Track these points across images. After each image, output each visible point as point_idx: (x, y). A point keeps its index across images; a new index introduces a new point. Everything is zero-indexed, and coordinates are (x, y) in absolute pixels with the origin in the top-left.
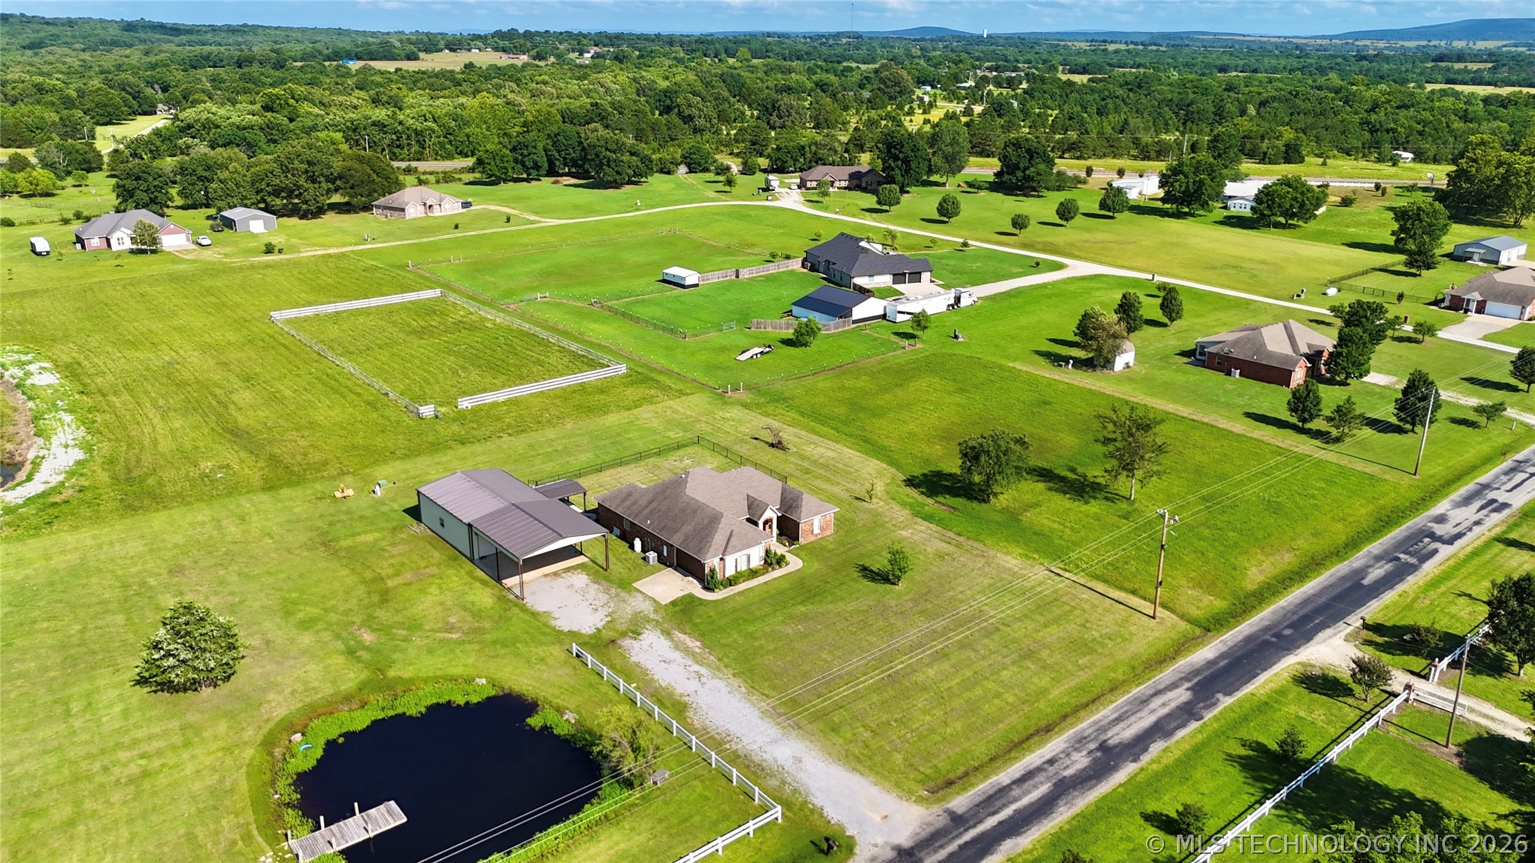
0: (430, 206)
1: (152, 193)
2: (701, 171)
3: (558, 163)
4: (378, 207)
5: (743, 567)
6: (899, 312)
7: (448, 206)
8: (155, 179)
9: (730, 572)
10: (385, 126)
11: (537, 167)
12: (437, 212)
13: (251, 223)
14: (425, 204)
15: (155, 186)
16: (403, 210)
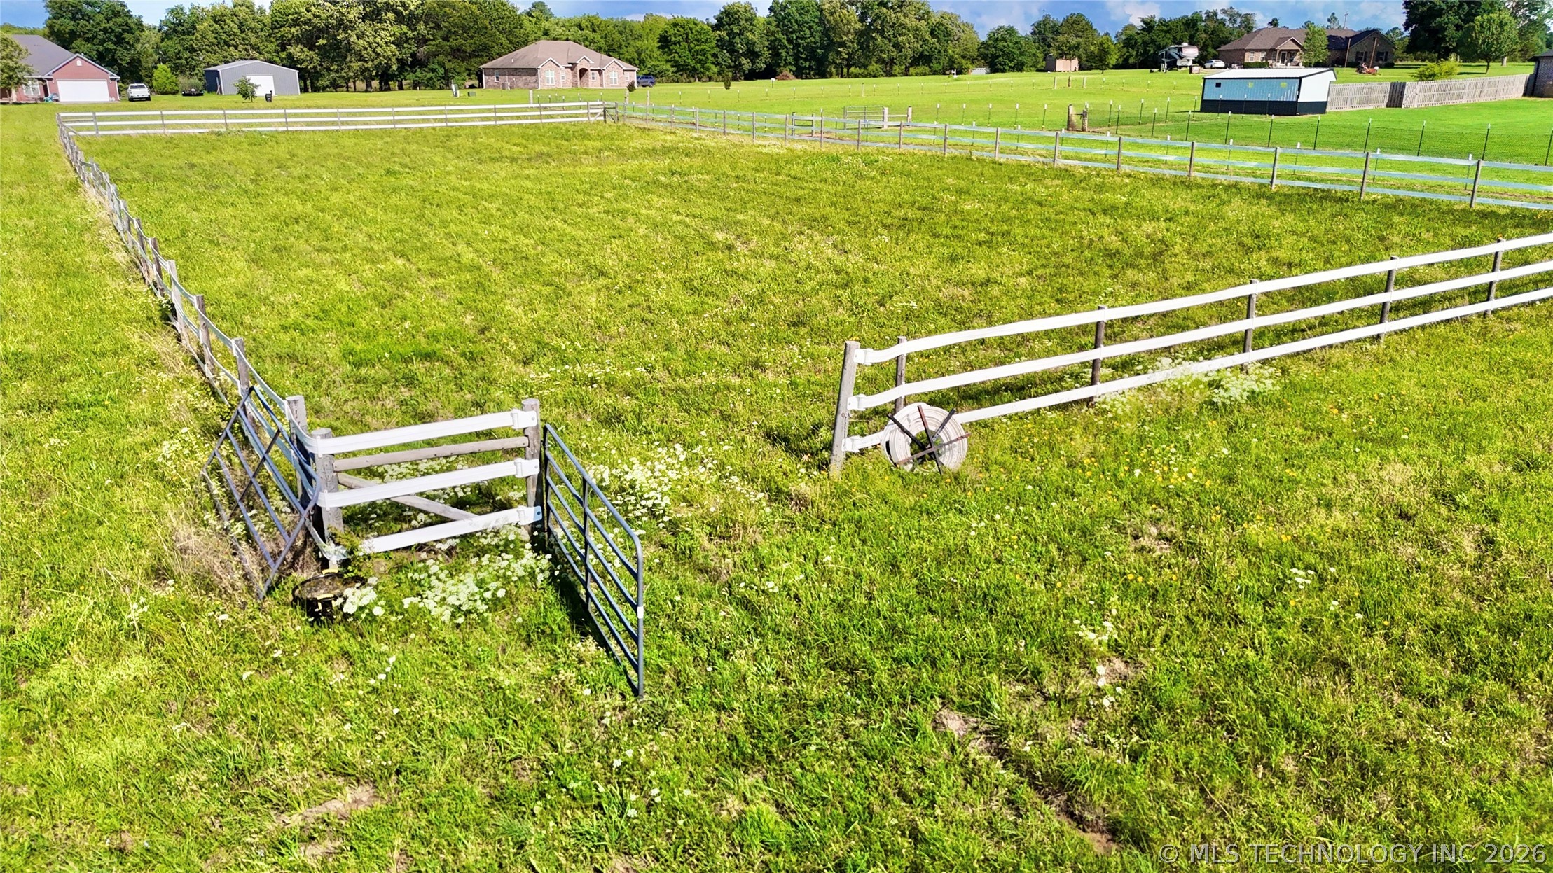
0: (583, 71)
1: (102, 42)
2: (1012, 69)
3: (784, 54)
4: (491, 72)
7: (613, 75)
8: (108, 19)
11: (752, 54)
12: (593, 80)
14: (573, 66)
15: (105, 30)
16: (533, 72)
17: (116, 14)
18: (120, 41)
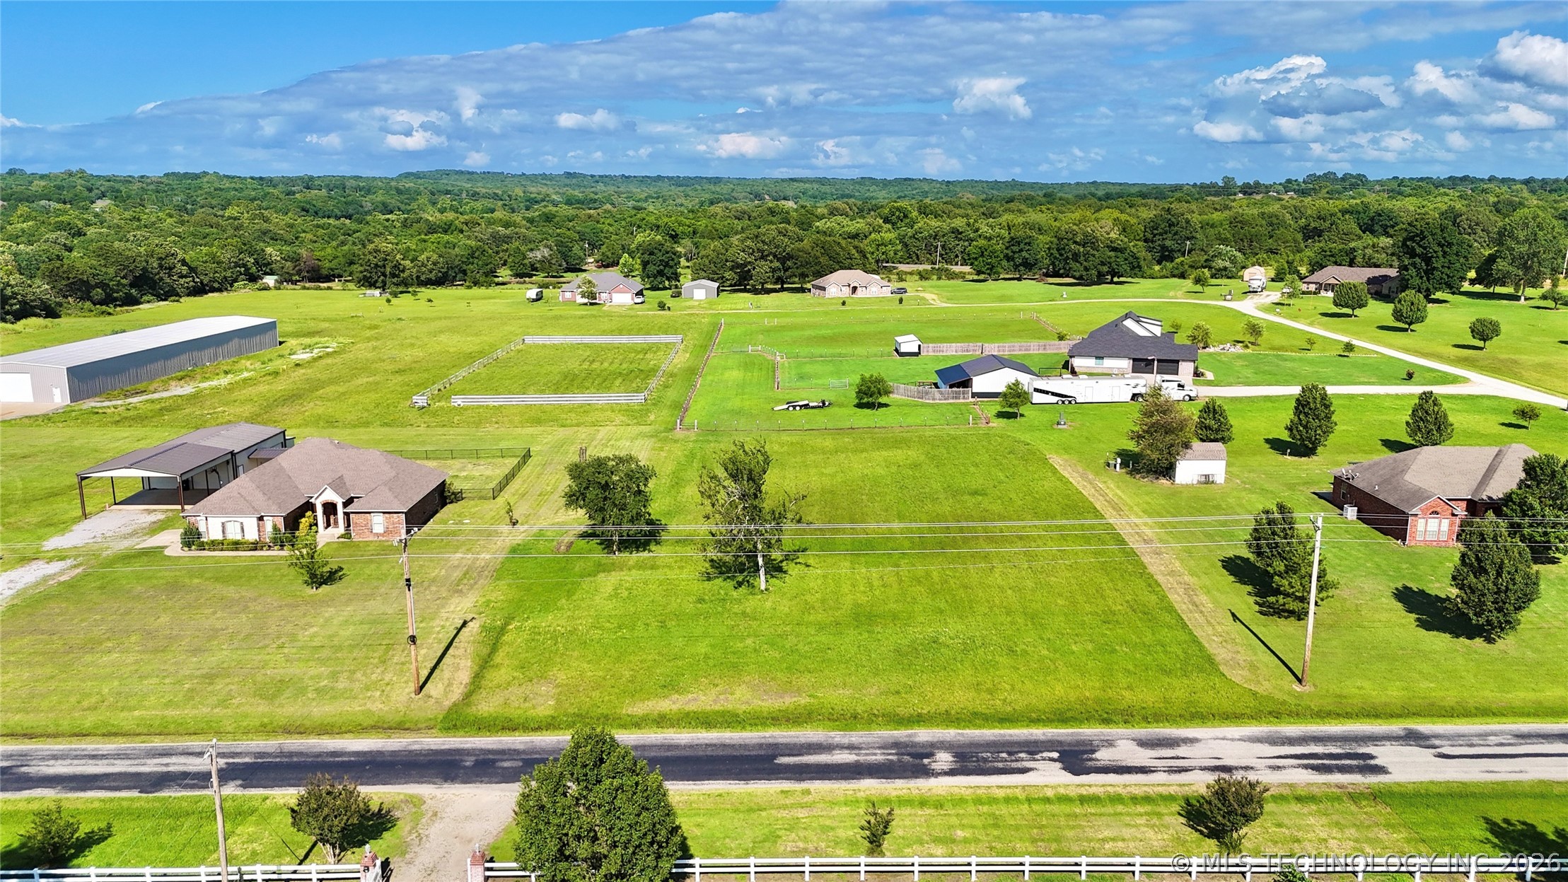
0: (855, 286)
4: (814, 287)
5: (234, 534)
6: (1036, 390)
7: (874, 289)
9: (216, 534)
10: (961, 233)
12: (860, 293)
13: (696, 291)
14: (850, 284)
16: (824, 289)
17: (667, 253)
18: (667, 265)
